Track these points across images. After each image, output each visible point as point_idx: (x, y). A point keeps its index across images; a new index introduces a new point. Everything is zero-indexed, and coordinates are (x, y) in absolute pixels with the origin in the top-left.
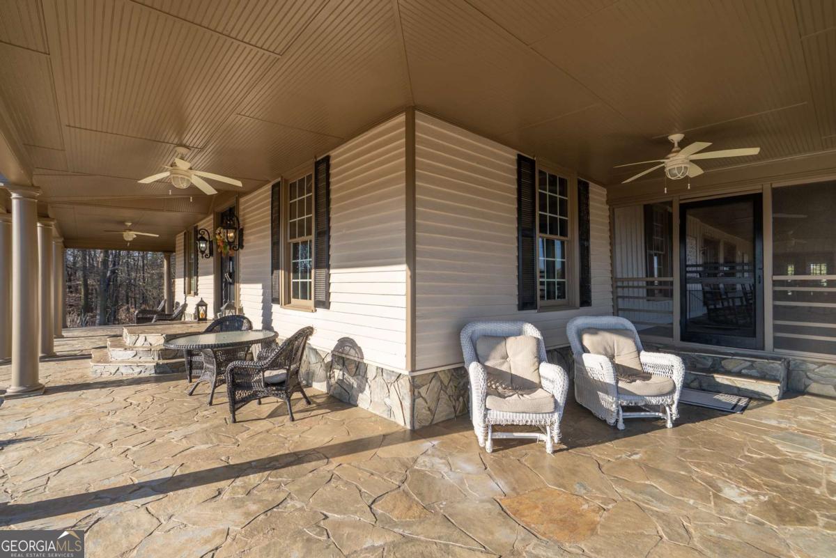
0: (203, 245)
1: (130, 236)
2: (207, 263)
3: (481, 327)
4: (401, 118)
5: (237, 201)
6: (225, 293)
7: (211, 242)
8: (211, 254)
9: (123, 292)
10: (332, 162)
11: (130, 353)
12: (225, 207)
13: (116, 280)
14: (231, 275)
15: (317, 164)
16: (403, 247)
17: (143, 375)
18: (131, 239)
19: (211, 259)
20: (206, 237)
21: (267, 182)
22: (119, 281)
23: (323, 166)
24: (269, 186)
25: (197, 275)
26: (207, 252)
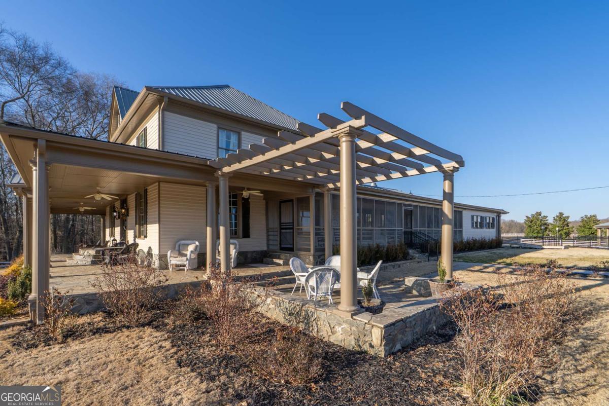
0: (115, 214)
1: (82, 209)
2: (118, 222)
3: (183, 242)
4: (157, 184)
5: (127, 196)
6: (123, 234)
7: (119, 213)
8: (119, 218)
9: (78, 237)
10: (148, 191)
11: (82, 257)
12: (123, 198)
13: (75, 231)
14: (126, 227)
15: (145, 190)
16: (157, 220)
17: (87, 264)
18: (83, 210)
19: (119, 220)
20: (117, 210)
21: (134, 193)
22: (76, 232)
23: (146, 191)
24: (134, 194)
25: (114, 227)
26: (117, 217)
